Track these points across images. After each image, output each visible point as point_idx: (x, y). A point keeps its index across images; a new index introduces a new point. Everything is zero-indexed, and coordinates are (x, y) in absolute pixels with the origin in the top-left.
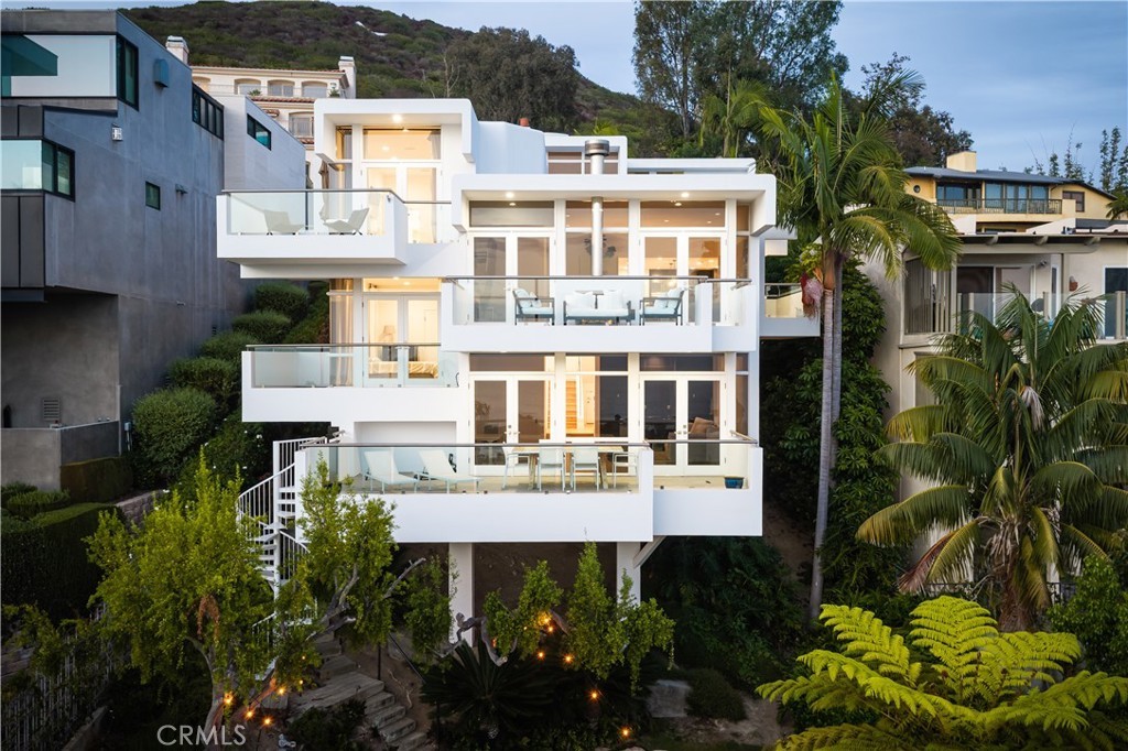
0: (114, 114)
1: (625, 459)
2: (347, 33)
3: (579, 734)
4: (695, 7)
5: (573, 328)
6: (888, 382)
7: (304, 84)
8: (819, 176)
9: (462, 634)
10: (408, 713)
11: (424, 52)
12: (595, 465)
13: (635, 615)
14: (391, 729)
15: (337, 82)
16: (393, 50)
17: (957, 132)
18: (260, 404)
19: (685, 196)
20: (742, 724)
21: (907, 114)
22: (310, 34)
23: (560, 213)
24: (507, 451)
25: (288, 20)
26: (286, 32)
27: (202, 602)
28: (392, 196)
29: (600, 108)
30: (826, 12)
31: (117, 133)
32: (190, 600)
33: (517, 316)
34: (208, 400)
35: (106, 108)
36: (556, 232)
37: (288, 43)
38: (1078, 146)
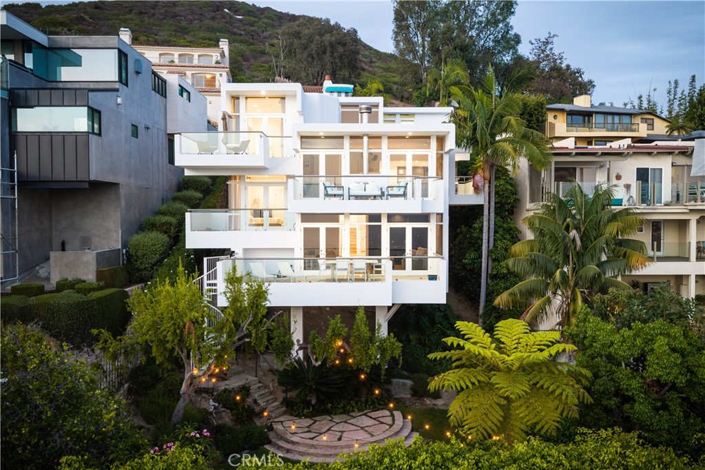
0: (117, 90)
1: (380, 267)
2: (219, 17)
3: (356, 403)
4: (429, 6)
5: (353, 202)
6: (519, 228)
7: (199, 56)
8: (480, 122)
9: (299, 352)
10: (271, 393)
11: (266, 28)
12: (364, 269)
13: (383, 341)
14: (263, 400)
15: (219, 55)
16: (247, 27)
17: (586, 80)
18: (195, 239)
19: (410, 134)
20: (438, 400)
21: (556, 69)
22: (197, 17)
23: (347, 142)
24: (320, 262)
25: (183, 9)
26: (182, 16)
27: (187, 325)
28: (262, 135)
29: (374, 62)
30: (508, 8)
31: (119, 100)
32: (181, 324)
33: (325, 195)
34: (165, 238)
35: (113, 87)
36: (345, 152)
37: (184, 24)
38: (655, 90)
